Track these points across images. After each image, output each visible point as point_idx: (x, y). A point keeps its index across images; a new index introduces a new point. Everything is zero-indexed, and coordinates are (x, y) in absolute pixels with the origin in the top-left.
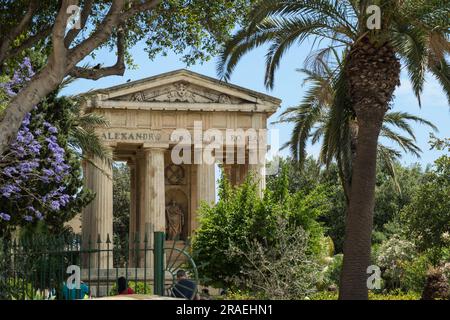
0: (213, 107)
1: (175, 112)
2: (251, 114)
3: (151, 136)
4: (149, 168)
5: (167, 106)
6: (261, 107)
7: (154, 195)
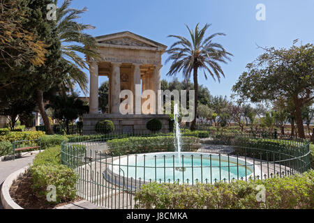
0: (140, 48)
1: (124, 49)
2: (155, 52)
3: (114, 59)
4: (114, 72)
5: (121, 47)
6: (159, 49)
7: (115, 83)
